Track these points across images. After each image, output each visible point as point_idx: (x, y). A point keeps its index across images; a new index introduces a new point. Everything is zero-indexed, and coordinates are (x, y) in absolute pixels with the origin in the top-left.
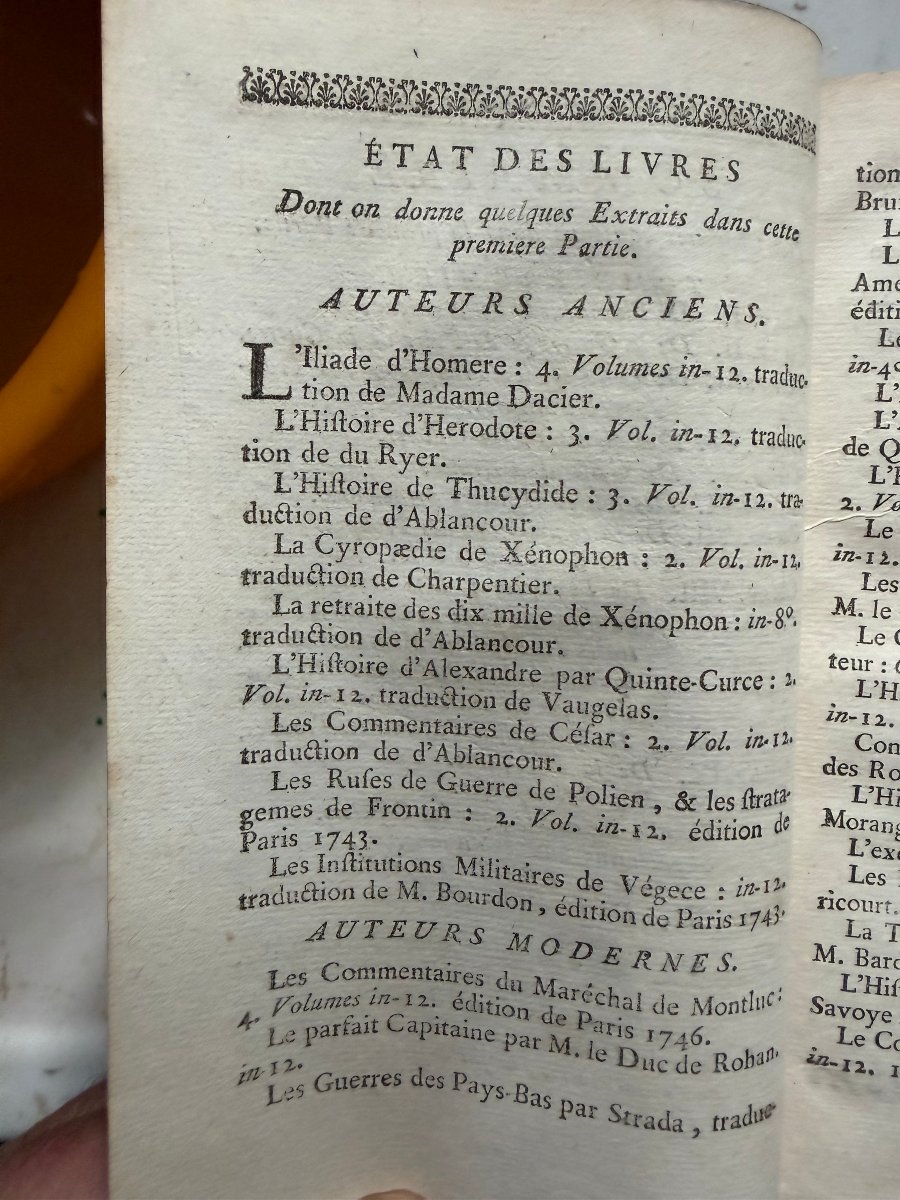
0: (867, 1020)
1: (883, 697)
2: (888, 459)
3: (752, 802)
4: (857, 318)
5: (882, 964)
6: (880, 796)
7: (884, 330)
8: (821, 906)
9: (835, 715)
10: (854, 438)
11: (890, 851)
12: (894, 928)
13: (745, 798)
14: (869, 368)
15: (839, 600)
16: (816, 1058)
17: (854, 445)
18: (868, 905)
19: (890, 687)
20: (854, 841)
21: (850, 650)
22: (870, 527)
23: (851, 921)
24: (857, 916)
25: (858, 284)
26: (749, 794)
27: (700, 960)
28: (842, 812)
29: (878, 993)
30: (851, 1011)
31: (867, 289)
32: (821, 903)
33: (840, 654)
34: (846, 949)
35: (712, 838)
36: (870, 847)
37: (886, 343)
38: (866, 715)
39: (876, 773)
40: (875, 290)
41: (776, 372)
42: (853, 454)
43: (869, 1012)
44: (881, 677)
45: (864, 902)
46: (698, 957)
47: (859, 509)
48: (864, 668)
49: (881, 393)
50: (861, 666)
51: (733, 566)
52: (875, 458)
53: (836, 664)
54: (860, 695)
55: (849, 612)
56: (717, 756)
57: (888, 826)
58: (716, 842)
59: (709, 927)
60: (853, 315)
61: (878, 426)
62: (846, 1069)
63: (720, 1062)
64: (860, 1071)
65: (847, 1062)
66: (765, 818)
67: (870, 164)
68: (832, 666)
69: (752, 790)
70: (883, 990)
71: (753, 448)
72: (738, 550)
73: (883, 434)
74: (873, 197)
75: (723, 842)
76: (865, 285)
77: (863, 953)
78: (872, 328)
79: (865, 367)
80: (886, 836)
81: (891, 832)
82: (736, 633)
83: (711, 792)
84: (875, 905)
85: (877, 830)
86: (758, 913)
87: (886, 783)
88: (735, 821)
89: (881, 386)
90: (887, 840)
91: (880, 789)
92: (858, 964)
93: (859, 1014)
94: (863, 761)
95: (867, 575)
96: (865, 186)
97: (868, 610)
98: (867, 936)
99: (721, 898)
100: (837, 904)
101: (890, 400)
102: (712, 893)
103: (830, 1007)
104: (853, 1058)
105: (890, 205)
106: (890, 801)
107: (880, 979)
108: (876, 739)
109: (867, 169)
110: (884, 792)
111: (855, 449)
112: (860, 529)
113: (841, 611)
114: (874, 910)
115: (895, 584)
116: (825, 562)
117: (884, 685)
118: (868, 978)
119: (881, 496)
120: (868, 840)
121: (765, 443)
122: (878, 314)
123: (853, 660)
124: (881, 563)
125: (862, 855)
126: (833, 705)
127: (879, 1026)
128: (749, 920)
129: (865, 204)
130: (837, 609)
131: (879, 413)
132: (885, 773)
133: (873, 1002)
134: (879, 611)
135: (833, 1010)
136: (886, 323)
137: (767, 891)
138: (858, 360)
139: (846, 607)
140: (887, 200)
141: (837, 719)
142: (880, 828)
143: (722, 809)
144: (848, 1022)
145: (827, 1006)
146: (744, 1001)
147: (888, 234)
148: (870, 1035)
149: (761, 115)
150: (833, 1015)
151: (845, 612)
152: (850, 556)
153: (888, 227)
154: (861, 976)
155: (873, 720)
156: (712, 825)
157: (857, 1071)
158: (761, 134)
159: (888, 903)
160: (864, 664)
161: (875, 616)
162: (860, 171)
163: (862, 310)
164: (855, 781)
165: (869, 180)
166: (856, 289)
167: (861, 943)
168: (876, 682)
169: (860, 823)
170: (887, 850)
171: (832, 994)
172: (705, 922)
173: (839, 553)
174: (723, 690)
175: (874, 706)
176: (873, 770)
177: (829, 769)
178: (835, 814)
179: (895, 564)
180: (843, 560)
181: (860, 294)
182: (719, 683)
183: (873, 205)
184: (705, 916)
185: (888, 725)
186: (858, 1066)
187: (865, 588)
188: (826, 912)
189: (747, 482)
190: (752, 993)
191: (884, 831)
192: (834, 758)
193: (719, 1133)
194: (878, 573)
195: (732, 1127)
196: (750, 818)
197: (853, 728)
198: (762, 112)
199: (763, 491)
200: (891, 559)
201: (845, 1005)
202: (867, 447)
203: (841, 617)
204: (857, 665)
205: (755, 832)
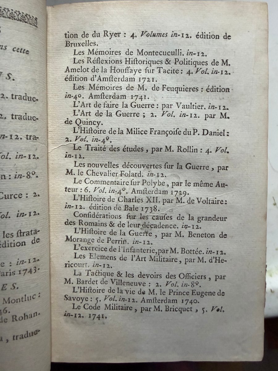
0: (81, 301)
1: (81, 200)
2: (78, 125)
3: (21, 234)
4: (67, 81)
5: (85, 283)
6: (82, 231)
7: (74, 84)
8: (66, 266)
9: (67, 206)
10: (68, 119)
11: (86, 247)
12: (88, 271)
13: (18, 233)
14: (71, 96)
15: (68, 170)
16: (67, 314)
17: (68, 121)
18: (80, 265)
19: (83, 196)
20: (75, 245)
21: (71, 185)
22: (74, 147)
23: (75, 270)
24: (77, 268)
25: (67, 70)
26: (19, 232)
27: (4, 286)
28: (71, 237)
29: (84, 292)
30: (76, 298)
31: (69, 72)
32: (66, 265)
33: (68, 187)
34: (74, 279)
35: (6, 247)
36: (80, 247)
37: (75, 88)
38: (77, 206)
39: (81, 224)
40: (71, 72)
41: (21, 96)
42: (68, 124)
43: (82, 298)
44: (80, 194)
45: (79, 264)
46: (4, 285)
47: (71, 141)
48: (75, 191)
49: (75, 104)
50: (74, 190)
51: (6, 158)
52: (74, 125)
53: (67, 190)
54: (74, 200)
55: (71, 174)
56: (5, 220)
57: (85, 240)
58: (7, 248)
59: (7, 275)
60: (65, 80)
61: (74, 115)
62: (75, 317)
63: (14, 318)
64: (80, 317)
65: (76, 314)
66: (27, 239)
67: (68, 32)
68: (66, 191)
69: (20, 230)
70: (85, 291)
71: (12, 120)
72: (8, 153)
73: (77, 117)
74: (70, 43)
75: (10, 248)
76: (69, 70)
77: (79, 280)
78: (71, 84)
79: (70, 96)
80: (85, 243)
81: (86, 241)
82: (10, 180)
83: (4, 232)
84: (82, 265)
85: (82, 241)
86: (26, 270)
87: (84, 227)
88: (14, 241)
89: (75, 102)
90: (85, 244)
91: (82, 228)
92: (78, 283)
93: (78, 299)
94: (76, 220)
95: (75, 162)
96: (68, 39)
97: (76, 173)
98: (80, 275)
99: (11, 266)
100: (71, 265)
101: (77, 106)
102: (7, 264)
103: (70, 298)
104: (77, 313)
105: (75, 45)
106: (85, 232)
107: (84, 288)
108: (80, 213)
109: (68, 34)
110: (84, 229)
111: (68, 122)
112: (72, 147)
113: (68, 173)
114: (82, 266)
115: (84, 164)
116: (62, 158)
117: (81, 196)
118: (81, 287)
119: (77, 137)
120: (80, 245)
121: (17, 119)
122: (72, 79)
123: (72, 189)
124: (79, 158)
125: (78, 249)
126: (67, 203)
127: (84, 302)
128: (22, 272)
129: (68, 45)
130: (67, 173)
131: (75, 111)
132: (83, 224)
133: (82, 295)
134: (80, 173)
135: (71, 298)
136: (75, 82)
137: (29, 262)
138: (67, 94)
139: (70, 172)
140: (74, 44)
141: (68, 208)
142: (83, 240)
143: (8, 237)
144: (75, 302)
145: (69, 297)
146: (22, 298)
147: (75, 54)
148: (82, 305)
149: (9, 13)
150: (71, 300)
151: (69, 174)
152: (70, 156)
153: (75, 52)
154: (78, 287)
155: (79, 207)
156: (5, 243)
157: (79, 317)
158: (10, 18)
159: (86, 264)
160: (75, 190)
161: (78, 175)
162: (66, 34)
163: (68, 78)
164: (75, 226)
165: (68, 37)
166: (66, 72)
167: (78, 277)
168: (79, 195)
169: (77, 240)
170: (85, 247)
171: (70, 293)
172: (5, 274)
173: (66, 155)
174: (5, 198)
175: (79, 203)
176: (80, 223)
177: (67, 223)
178: (69, 237)
179: (83, 158)
180: (68, 157)
181: (67, 73)
182: (4, 196)
183: (70, 45)
184: (5, 272)
185: (83, 208)
186: (79, 315)
187: (75, 166)
188: (67, 268)
189: (10, 131)
190: (25, 295)
191: (84, 241)
192: (68, 220)
193: (15, 340)
194: (79, 161)
195: (20, 338)
196: (21, 240)
197: (73, 210)
198: (9, 11)
199: (17, 134)
200: (82, 157)
201: (74, 297)
202: (72, 122)
203: (68, 176)
204: (73, 190)
205: (23, 244)
